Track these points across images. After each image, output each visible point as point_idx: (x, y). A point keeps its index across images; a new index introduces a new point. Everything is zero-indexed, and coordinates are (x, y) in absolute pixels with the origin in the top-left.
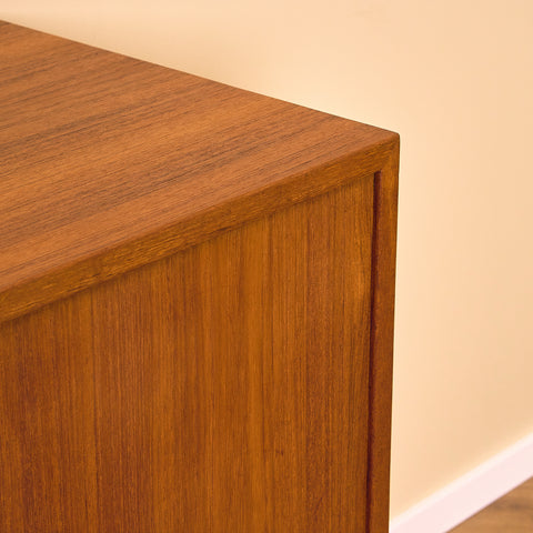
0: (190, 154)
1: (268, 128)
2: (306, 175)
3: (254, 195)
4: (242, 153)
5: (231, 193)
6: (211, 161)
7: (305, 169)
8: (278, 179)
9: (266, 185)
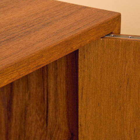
0: (17, 27)
1: (55, 13)
2: (80, 35)
3: (55, 47)
4: (44, 25)
5: (43, 46)
6: (28, 30)
7: (79, 32)
8: (66, 37)
9: (61, 40)
